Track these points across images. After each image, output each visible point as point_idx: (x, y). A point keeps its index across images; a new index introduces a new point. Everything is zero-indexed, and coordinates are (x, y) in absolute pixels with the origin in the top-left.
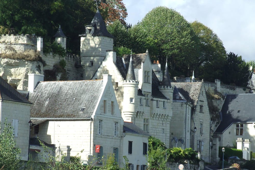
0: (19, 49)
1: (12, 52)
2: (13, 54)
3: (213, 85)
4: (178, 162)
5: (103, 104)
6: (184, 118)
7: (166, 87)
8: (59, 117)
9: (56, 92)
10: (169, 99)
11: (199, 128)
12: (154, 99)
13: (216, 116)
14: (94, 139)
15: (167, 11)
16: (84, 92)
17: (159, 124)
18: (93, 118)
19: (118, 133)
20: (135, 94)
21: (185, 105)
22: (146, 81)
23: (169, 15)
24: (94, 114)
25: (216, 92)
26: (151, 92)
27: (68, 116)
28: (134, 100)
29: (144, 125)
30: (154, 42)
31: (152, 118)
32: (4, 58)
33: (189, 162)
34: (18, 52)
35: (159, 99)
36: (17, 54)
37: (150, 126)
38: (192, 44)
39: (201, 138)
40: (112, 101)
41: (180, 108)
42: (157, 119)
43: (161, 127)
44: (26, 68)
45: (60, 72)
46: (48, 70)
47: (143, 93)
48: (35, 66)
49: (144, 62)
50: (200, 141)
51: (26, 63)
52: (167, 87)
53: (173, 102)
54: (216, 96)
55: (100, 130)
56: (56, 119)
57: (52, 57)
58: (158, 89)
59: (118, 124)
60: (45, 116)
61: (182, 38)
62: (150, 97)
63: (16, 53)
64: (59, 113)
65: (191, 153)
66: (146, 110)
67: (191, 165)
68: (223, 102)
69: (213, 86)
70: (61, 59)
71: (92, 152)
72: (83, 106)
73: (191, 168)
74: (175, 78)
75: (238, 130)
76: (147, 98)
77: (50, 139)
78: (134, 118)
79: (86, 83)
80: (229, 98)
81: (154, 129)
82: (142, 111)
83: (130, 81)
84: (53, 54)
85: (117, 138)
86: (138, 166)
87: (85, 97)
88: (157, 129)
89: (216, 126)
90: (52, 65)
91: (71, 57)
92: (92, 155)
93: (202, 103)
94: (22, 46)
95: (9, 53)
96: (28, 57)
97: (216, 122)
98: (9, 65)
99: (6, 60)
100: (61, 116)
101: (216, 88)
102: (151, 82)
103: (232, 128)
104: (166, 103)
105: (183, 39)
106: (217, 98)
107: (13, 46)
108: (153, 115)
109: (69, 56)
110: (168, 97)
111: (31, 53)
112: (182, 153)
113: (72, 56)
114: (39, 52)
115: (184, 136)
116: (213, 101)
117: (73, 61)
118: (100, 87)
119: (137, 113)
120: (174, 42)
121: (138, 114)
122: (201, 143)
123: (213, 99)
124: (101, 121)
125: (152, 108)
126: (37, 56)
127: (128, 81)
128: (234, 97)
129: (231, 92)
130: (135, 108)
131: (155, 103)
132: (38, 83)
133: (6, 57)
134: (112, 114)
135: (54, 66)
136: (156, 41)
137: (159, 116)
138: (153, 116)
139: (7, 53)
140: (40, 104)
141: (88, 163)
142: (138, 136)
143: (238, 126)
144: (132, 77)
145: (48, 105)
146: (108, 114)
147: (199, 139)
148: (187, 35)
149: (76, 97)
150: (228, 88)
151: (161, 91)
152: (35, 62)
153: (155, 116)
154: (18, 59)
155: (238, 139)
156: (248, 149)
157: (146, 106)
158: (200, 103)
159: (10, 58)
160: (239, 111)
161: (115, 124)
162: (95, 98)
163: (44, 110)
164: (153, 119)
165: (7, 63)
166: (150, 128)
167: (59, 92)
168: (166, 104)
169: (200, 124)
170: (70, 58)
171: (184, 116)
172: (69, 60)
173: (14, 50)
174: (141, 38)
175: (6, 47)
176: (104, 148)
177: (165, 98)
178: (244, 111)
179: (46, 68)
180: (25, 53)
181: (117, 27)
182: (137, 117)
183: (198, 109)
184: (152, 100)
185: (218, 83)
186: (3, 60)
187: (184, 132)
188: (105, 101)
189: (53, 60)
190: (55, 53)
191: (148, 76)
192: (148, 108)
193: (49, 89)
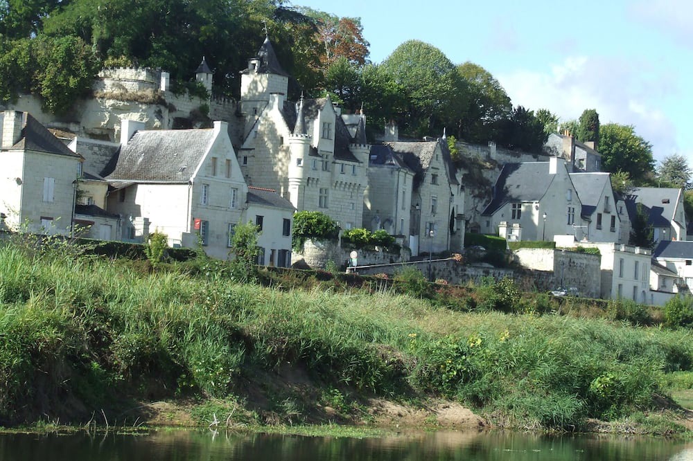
0: (132, 87)
1: (122, 91)
2: (122, 94)
3: (485, 149)
4: (362, 249)
5: (211, 162)
6: (395, 190)
7: (358, 145)
8: (150, 179)
9: (155, 145)
10: (362, 163)
11: (429, 206)
12: (337, 161)
13: (486, 192)
14: (192, 211)
15: (420, 45)
16: (189, 145)
17: (346, 197)
18: (192, 181)
19: (238, 203)
20: (305, 153)
21: (397, 172)
22: (324, 136)
23: (422, 51)
24: (194, 176)
25: (488, 158)
26: (333, 151)
27: (163, 178)
28: (302, 162)
29: (320, 197)
30: (398, 88)
31: (333, 188)
32: (109, 99)
33: (381, 249)
34: (130, 92)
35: (346, 162)
36: (127, 94)
37: (330, 198)
38: (454, 92)
39: (433, 220)
40: (228, 158)
41: (389, 176)
42: (342, 189)
43: (348, 201)
44: (139, 114)
45: (199, 121)
46: (180, 118)
47: (319, 152)
48: (153, 111)
49: (321, 110)
50: (431, 224)
51: (140, 106)
52: (360, 146)
53: (370, 166)
54: (488, 164)
55: (205, 198)
56: (146, 182)
57: (188, 100)
58: (348, 149)
59: (239, 192)
60: (135, 178)
61: (438, 83)
62: (331, 158)
63: (127, 92)
64: (152, 174)
65: (384, 237)
66: (324, 177)
67: (386, 254)
68: (498, 172)
69: (484, 151)
70: (203, 103)
71: (189, 229)
72: (183, 165)
73: (384, 258)
74: (425, 138)
75: (514, 211)
76: (325, 160)
77: (140, 209)
78: (303, 187)
79: (193, 133)
80: (509, 169)
81: (337, 203)
82: (316, 178)
83: (297, 136)
84: (189, 96)
85: (236, 210)
86: (273, 251)
87: (189, 152)
88: (342, 204)
89: (485, 205)
90: (188, 111)
91: (229, 101)
92: (189, 232)
93: (435, 171)
94: (136, 84)
95: (117, 92)
96: (142, 98)
97: (484, 201)
98: (116, 109)
99: (112, 102)
100: (154, 178)
101: (489, 154)
102: (333, 138)
103: (508, 208)
104: (356, 167)
105: (440, 85)
106: (489, 167)
107: (123, 82)
108: (336, 184)
109: (226, 100)
110: (361, 160)
111: (149, 93)
112: (365, 236)
113: (231, 101)
114: (163, 93)
115: (394, 215)
116: (482, 170)
117: (231, 107)
118: (209, 139)
119: (308, 180)
120: (426, 89)
121: (310, 181)
122: (432, 226)
123: (483, 169)
124: (207, 186)
125: (333, 174)
126: (157, 97)
127: (295, 135)
128: (516, 166)
129: (513, 160)
130: (304, 172)
131: (338, 167)
132: (135, 133)
133: (112, 97)
134: (228, 177)
135: (191, 113)
136: (402, 87)
137: (345, 185)
138: (334, 184)
139: (114, 92)
140: (132, 162)
141: (182, 242)
142: (274, 209)
143: (514, 206)
144: (301, 130)
145: (142, 162)
146: (221, 176)
147: (429, 220)
148: (446, 79)
149: (178, 151)
150: (508, 154)
151: (352, 151)
152: (154, 106)
153: (338, 185)
154: (127, 100)
155: (501, 223)
156: (517, 237)
157: (323, 170)
158: (432, 171)
159: (117, 100)
160: (518, 186)
161: (234, 191)
162: (201, 154)
163: (135, 169)
164: (335, 189)
165: (113, 105)
166: (330, 202)
167: (158, 145)
168: (357, 170)
169: (431, 201)
170: (227, 103)
171: (395, 186)
172: (226, 106)
173: (124, 88)
174: (376, 82)
175: (113, 84)
176: (210, 223)
177: (357, 161)
178: (525, 187)
179: (175, 115)
180: (139, 93)
181: (343, 66)
182: (308, 185)
183: (428, 178)
184: (334, 163)
185: (493, 147)
186: (107, 101)
187: (395, 209)
188: (215, 159)
189: (191, 104)
190: (193, 95)
191: (329, 130)
192: (327, 174)
193: (146, 140)
